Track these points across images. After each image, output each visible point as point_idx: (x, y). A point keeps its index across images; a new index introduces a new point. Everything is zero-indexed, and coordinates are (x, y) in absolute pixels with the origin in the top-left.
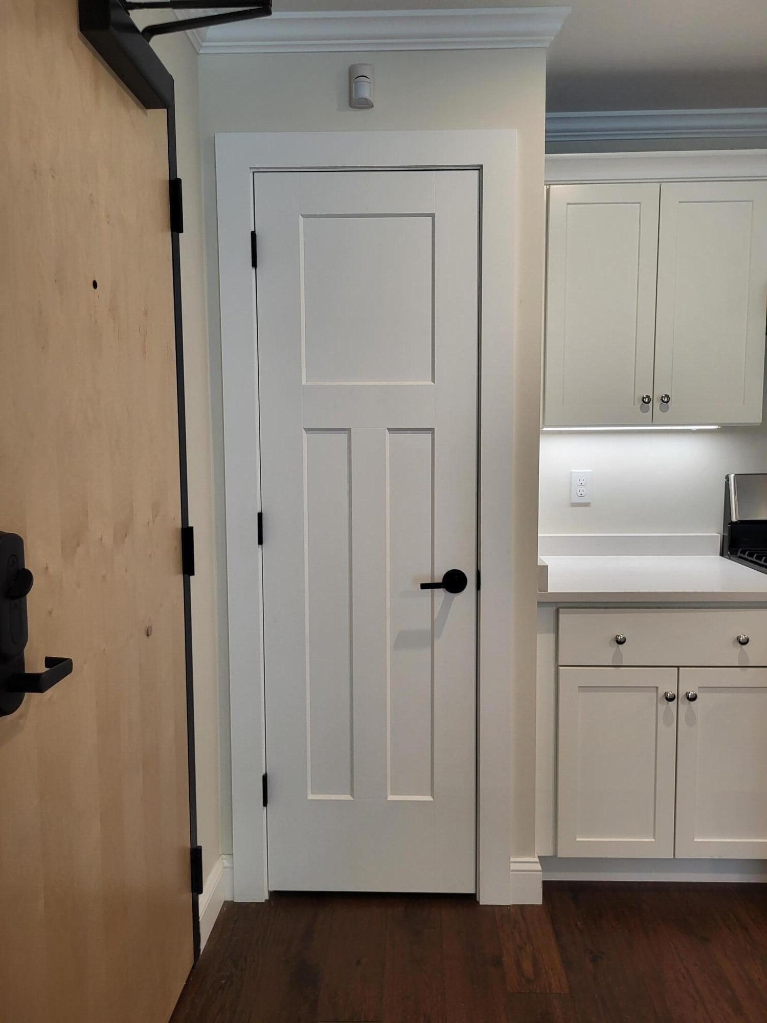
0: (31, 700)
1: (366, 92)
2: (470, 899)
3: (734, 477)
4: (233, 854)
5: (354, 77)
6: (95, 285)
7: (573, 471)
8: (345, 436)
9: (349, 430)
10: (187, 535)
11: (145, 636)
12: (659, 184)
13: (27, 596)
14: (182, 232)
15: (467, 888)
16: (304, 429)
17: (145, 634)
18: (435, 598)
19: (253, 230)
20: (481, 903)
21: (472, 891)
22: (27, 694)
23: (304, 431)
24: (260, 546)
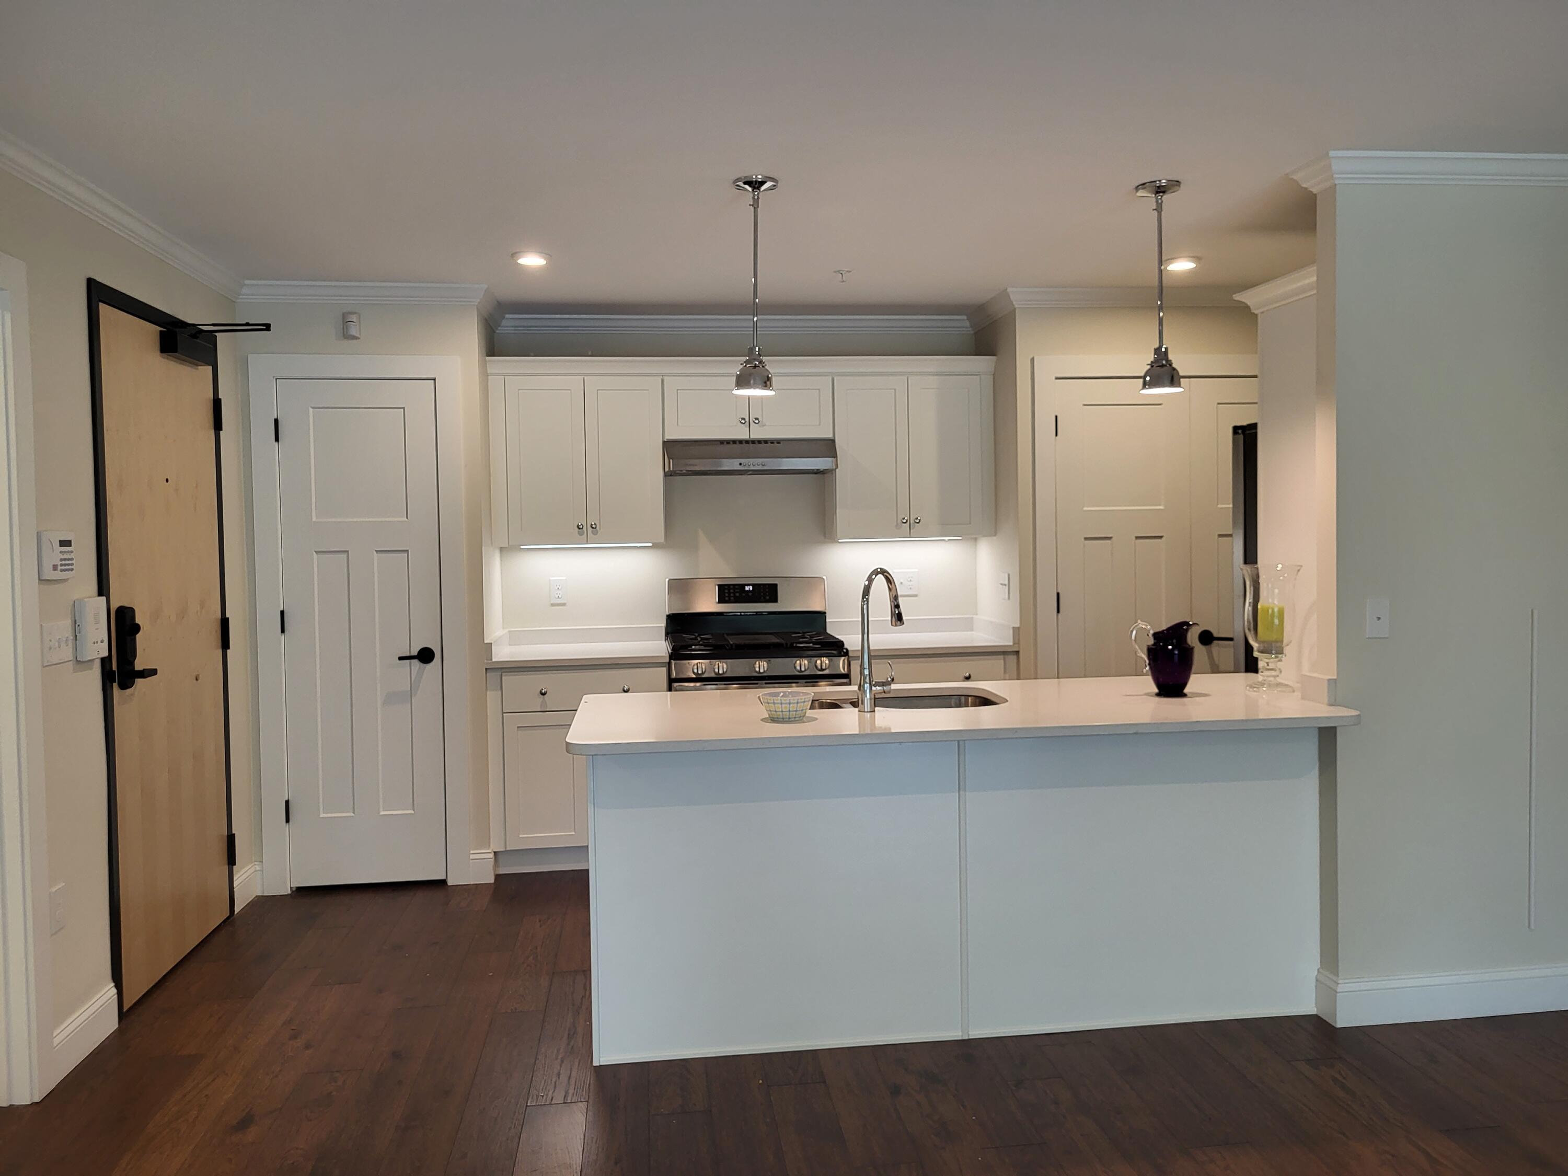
0: (139, 682)
1: (353, 331)
2: (443, 883)
3: (669, 581)
4: (262, 862)
5: (345, 321)
6: (167, 480)
7: (552, 578)
8: (345, 556)
9: (347, 552)
10: (225, 623)
11: (195, 681)
12: (582, 378)
13: (137, 636)
14: (222, 430)
15: (440, 876)
16: (315, 552)
17: (195, 679)
18: (412, 667)
19: (276, 417)
20: (449, 884)
21: (444, 878)
22: (136, 680)
23: (314, 553)
24: (283, 634)
